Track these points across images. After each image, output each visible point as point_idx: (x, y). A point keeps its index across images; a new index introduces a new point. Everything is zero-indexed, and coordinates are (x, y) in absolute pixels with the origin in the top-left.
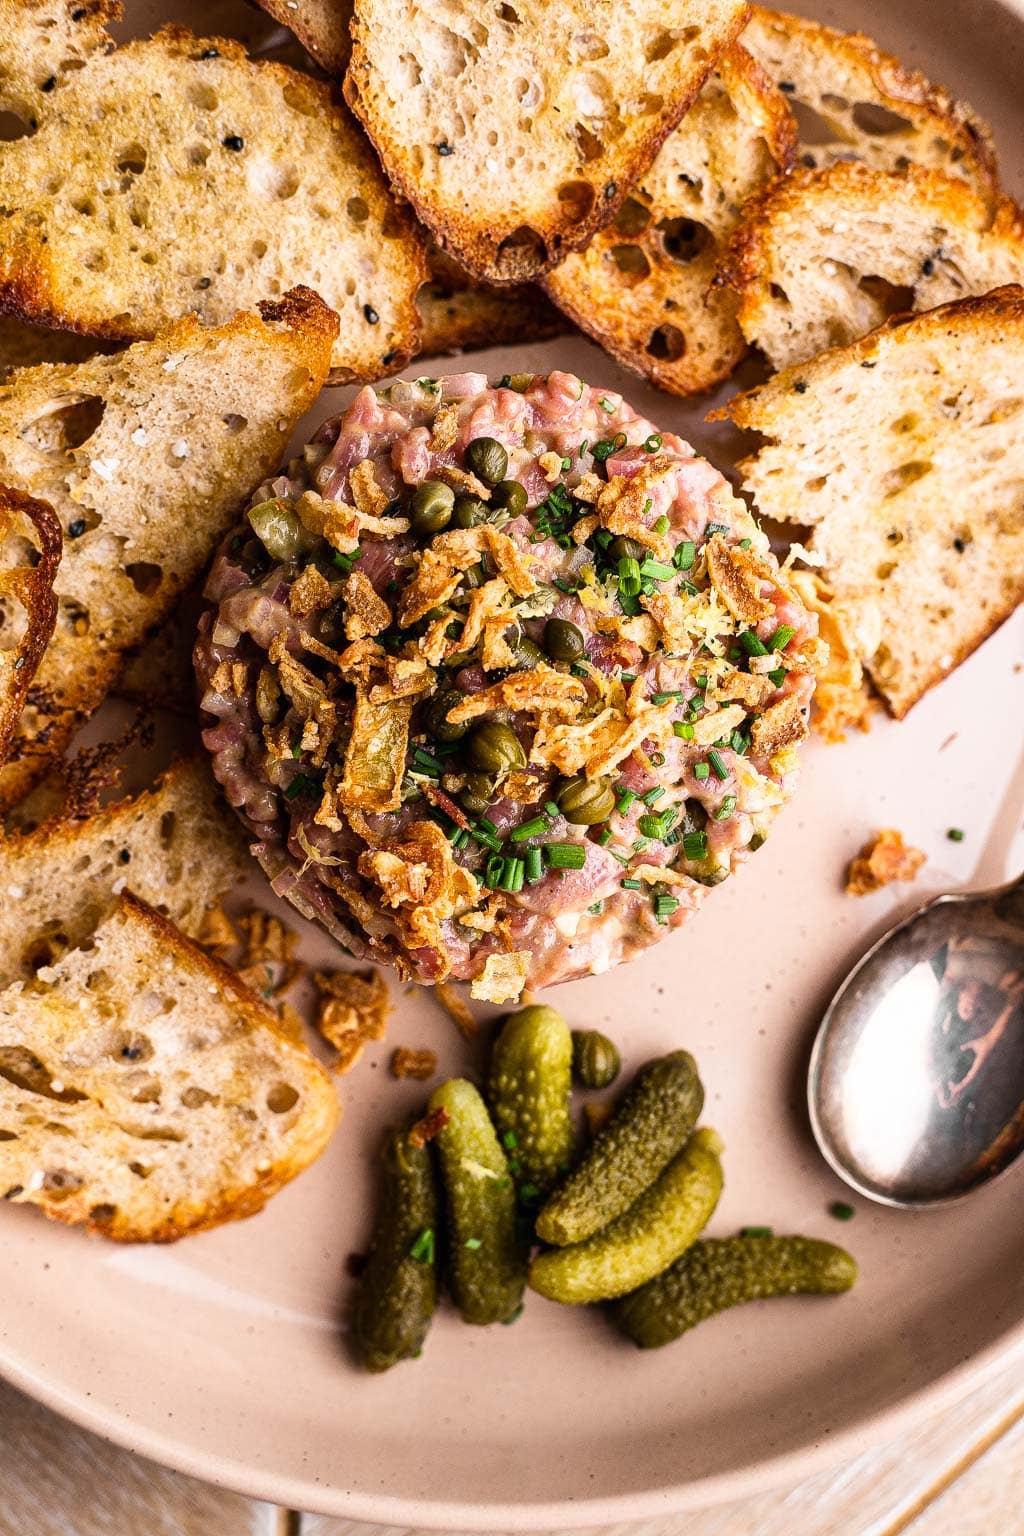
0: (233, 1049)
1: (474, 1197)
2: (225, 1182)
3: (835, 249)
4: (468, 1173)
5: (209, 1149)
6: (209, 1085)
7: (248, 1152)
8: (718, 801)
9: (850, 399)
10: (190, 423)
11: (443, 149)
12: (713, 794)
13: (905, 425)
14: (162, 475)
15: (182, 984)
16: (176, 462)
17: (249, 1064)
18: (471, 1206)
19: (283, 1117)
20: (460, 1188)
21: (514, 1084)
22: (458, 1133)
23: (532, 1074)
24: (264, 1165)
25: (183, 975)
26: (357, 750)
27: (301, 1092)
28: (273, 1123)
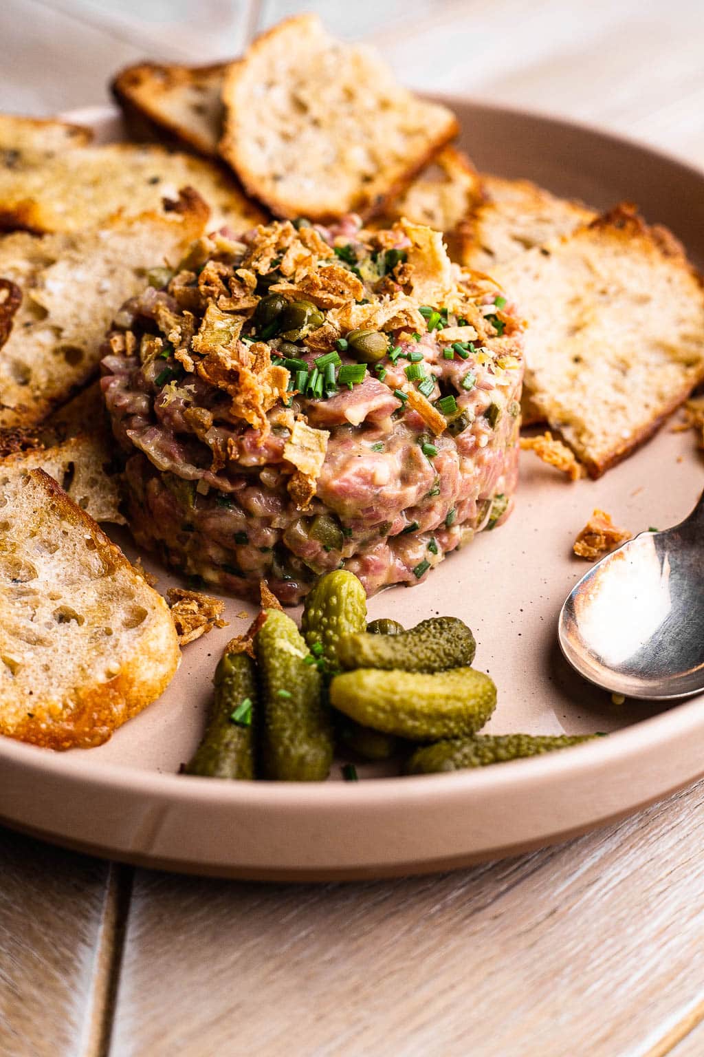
0: (100, 584)
1: (287, 668)
2: (80, 683)
3: (519, 231)
4: (281, 651)
5: (71, 656)
6: (77, 606)
7: (103, 658)
8: (461, 374)
9: (537, 277)
10: (112, 272)
11: (276, 178)
12: (459, 370)
13: (576, 301)
14: (90, 299)
15: (65, 533)
16: (101, 292)
17: (112, 595)
18: (284, 676)
19: (133, 631)
20: (276, 663)
21: (320, 613)
22: (274, 630)
23: (334, 600)
24: (114, 667)
25: (66, 526)
26: (207, 327)
27: (149, 610)
28: (125, 637)
